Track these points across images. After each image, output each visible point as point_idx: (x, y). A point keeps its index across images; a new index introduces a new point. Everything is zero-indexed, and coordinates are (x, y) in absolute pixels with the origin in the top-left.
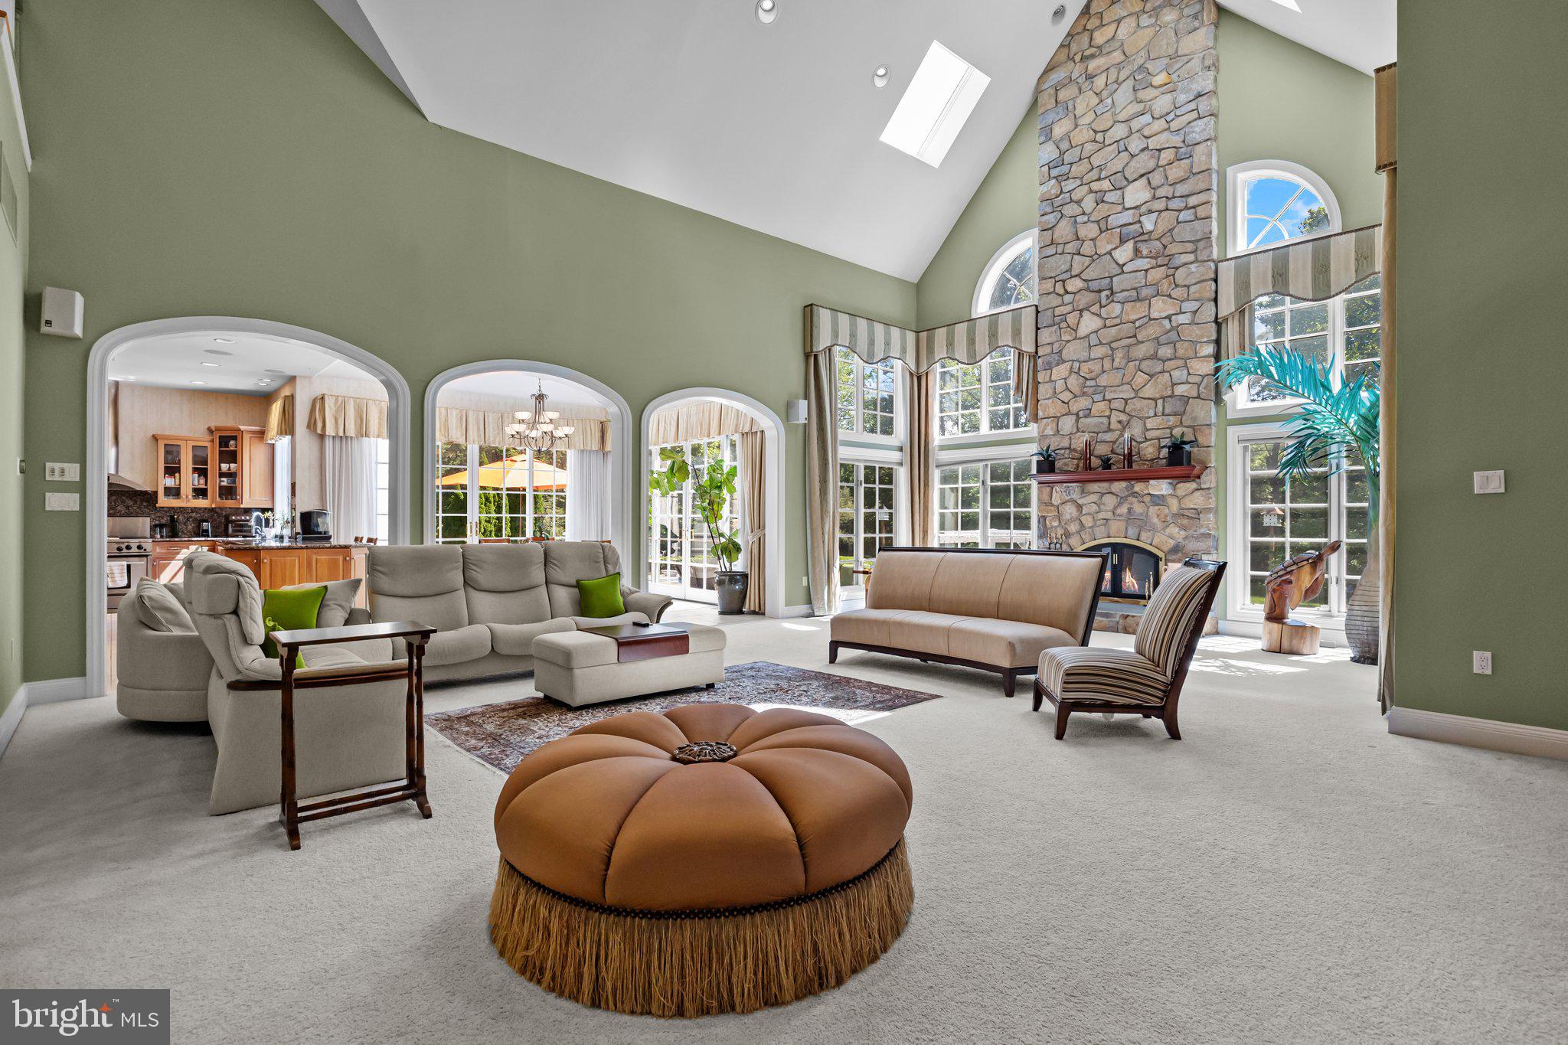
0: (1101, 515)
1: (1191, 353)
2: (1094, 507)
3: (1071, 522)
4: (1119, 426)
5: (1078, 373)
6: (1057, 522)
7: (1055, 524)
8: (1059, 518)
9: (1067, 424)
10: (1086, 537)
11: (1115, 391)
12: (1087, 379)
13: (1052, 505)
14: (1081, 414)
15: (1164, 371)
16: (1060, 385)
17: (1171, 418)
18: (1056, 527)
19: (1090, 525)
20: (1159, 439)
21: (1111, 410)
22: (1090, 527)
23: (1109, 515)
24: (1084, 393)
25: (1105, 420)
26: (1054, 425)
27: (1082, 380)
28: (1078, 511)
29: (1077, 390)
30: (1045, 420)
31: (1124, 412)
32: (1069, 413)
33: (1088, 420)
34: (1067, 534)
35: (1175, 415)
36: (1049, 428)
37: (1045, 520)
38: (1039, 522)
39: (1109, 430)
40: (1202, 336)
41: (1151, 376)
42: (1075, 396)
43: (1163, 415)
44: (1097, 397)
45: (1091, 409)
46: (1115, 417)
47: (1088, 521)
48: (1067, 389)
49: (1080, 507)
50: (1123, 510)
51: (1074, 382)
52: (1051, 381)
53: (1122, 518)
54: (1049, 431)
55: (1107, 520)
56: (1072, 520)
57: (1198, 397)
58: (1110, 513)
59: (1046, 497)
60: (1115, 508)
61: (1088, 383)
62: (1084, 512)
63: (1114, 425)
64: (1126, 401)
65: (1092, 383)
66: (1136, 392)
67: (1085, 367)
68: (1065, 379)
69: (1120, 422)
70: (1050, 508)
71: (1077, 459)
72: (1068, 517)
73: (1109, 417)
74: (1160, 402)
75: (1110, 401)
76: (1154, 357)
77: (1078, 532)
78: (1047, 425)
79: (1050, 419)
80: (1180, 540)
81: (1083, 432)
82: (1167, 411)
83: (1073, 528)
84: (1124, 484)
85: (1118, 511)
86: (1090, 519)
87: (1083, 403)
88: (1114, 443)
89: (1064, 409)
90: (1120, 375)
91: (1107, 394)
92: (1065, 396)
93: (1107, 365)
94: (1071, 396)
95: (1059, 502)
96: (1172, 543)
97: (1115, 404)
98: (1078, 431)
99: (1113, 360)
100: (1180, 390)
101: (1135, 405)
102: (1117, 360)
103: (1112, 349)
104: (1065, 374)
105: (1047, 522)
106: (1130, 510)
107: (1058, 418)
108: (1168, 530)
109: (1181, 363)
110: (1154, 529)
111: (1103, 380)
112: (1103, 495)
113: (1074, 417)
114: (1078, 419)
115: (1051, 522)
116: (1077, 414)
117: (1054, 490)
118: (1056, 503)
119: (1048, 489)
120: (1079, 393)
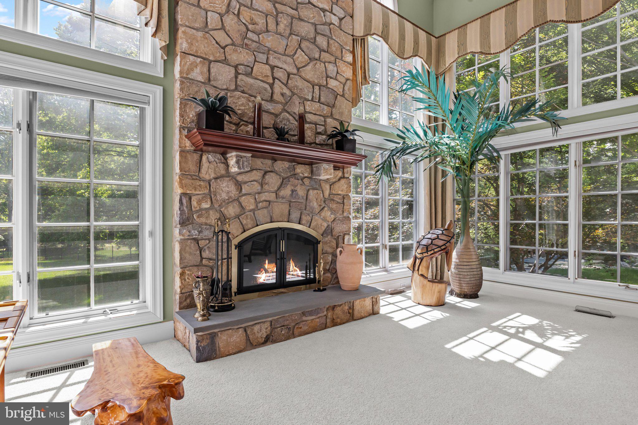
0: (264, 197)
1: (338, 54)
2: (256, 187)
3: (228, 203)
4: (281, 99)
5: (238, 16)
6: (209, 203)
7: (206, 205)
8: (210, 196)
9: (223, 75)
10: (247, 222)
11: (279, 59)
12: (248, 29)
13: (200, 179)
14: (241, 69)
15: (319, 59)
17: (325, 107)
18: (207, 210)
19: (252, 207)
20: (316, 124)
21: (274, 78)
22: (250, 211)
23: (272, 197)
24: (246, 45)
25: (267, 86)
26: (205, 70)
28: (237, 189)
30: (191, 58)
31: (286, 85)
32: (225, 61)
33: (250, 80)
34: (223, 219)
35: (328, 105)
36: (197, 70)
37: (190, 199)
38: (181, 201)
40: (346, 44)
41: (311, 59)
42: (234, 44)
43: (319, 102)
44: (260, 57)
45: (252, 68)
46: (278, 87)
47: (249, 203)
48: (223, 29)
49: (239, 185)
50: (286, 192)
51: (231, 24)
53: (284, 200)
54: (198, 74)
55: (269, 202)
56: (230, 201)
57: (343, 96)
58: (274, 195)
59: (192, 167)
60: (279, 189)
61: (250, 35)
62: (244, 191)
63: (277, 97)
64: (288, 74)
65: (254, 37)
66: (298, 69)
67: (246, 15)
68: (221, 15)
69: (282, 95)
70: (198, 183)
71: (235, 124)
72: (224, 196)
73: (272, 86)
74: (317, 88)
75: (273, 68)
76: (314, 42)
77: (238, 217)
78: (193, 66)
79: (199, 60)
80: (330, 223)
81: (243, 92)
82: (323, 99)
83: (231, 211)
84: (287, 164)
85: (282, 193)
86: (252, 201)
87: (244, 57)
88: (276, 116)
89: (219, 55)
90: (284, 42)
91: (271, 58)
92: (222, 38)
94: (229, 41)
95: (213, 175)
96: (325, 225)
97: (279, 74)
98: (236, 89)
99: (278, 24)
100: (333, 83)
101: (296, 82)
102: (281, 26)
104: (221, 7)
105: (194, 203)
106: (293, 191)
107: (210, 62)
108: (323, 214)
109: (333, 59)
110: (312, 213)
111: (269, 41)
112: (266, 173)
113: (233, 70)
114: (237, 74)
115: (199, 202)
116: (236, 67)
117: (204, 158)
118: (207, 177)
119: (196, 156)
120: (238, 41)
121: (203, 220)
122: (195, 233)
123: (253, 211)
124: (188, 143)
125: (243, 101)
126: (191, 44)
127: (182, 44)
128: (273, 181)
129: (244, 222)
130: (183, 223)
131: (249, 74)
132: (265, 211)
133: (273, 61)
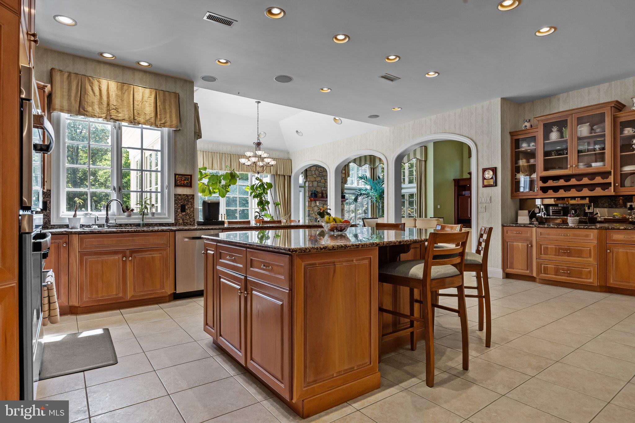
5: (318, 170)
7: (312, 212)
8: (313, 210)
9: (315, 184)
12: (320, 172)
13: (311, 207)
16: (313, 172)
21: (325, 182)
25: (324, 184)
32: (316, 181)
33: (320, 184)
36: (311, 184)
39: (325, 187)
44: (323, 178)
48: (315, 174)
51: (317, 172)
52: (311, 171)
59: (309, 204)
61: (320, 174)
73: (325, 184)
87: (319, 179)
92: (315, 176)
98: (318, 186)
104: (315, 170)
105: (310, 212)
107: (313, 182)
113: (317, 182)
118: (313, 206)
119: (311, 202)
120: (318, 176)
121: (312, 215)
122: (310, 218)
124: (309, 200)
125: (319, 189)
127: (308, 180)
130: (309, 216)
131: (320, 183)
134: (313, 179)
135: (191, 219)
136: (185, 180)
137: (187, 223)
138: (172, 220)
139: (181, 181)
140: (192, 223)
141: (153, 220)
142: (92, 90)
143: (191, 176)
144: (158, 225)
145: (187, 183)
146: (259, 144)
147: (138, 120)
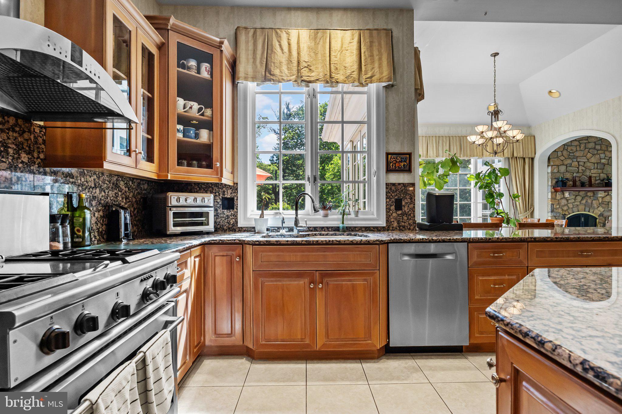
0: (576, 203)
2: (573, 201)
5: (567, 150)
7: (558, 207)
8: (559, 204)
9: (563, 169)
10: (570, 211)
11: (581, 158)
12: (570, 153)
14: (568, 165)
15: (597, 154)
16: (559, 153)
20: (596, 177)
21: (579, 165)
23: (578, 203)
24: (570, 157)
25: (577, 169)
26: (558, 168)
27: (569, 153)
28: (567, 202)
29: (566, 156)
30: (554, 166)
31: (584, 166)
32: (563, 165)
33: (571, 168)
34: (563, 210)
35: (601, 169)
38: (551, 205)
39: (578, 172)
41: (594, 155)
42: (566, 159)
43: (597, 169)
44: (575, 160)
45: (572, 164)
46: (581, 168)
47: (571, 206)
48: (563, 155)
49: (567, 200)
50: (584, 202)
51: (565, 153)
53: (583, 204)
54: (555, 171)
55: (578, 205)
56: (565, 205)
57: (608, 164)
59: (554, 196)
60: (581, 201)
61: (571, 154)
62: (569, 202)
63: (580, 171)
64: (584, 162)
65: (572, 154)
66: (588, 160)
67: (569, 148)
68: (562, 151)
69: (582, 170)
70: (556, 200)
72: (563, 204)
73: (578, 168)
74: (596, 164)
75: (578, 162)
76: (595, 148)
77: (567, 210)
78: (555, 168)
79: (556, 166)
80: (602, 212)
81: (569, 172)
83: (565, 208)
84: (584, 192)
86: (572, 205)
87: (569, 161)
88: (580, 177)
90: (583, 152)
92: (562, 158)
93: (578, 149)
94: (564, 158)
95: (560, 198)
96: (600, 213)
97: (581, 163)
98: (566, 172)
99: (580, 147)
100: (603, 161)
101: (587, 164)
102: (582, 148)
103: (580, 144)
105: (555, 206)
106: (586, 201)
107: (559, 166)
108: (599, 209)
109: (603, 152)
110: (594, 208)
111: (577, 154)
112: (576, 196)
113: (565, 166)
114: (567, 167)
115: (556, 206)
116: (566, 165)
117: (557, 194)
118: (558, 199)
119: (555, 193)
120: (567, 158)
121: (557, 211)
122: (555, 214)
123: (572, 208)
124: (553, 190)
125: (569, 175)
126: (554, 163)
127: (552, 164)
128: (579, 198)
129: (569, 211)
130: (552, 211)
131: (570, 166)
132: (576, 208)
133: (579, 160)
134: (558, 163)
135: (411, 221)
136: (401, 162)
137: (404, 227)
138: (382, 223)
139: (395, 164)
140: (412, 228)
141: (357, 222)
142: (280, 45)
143: (410, 154)
144: (363, 229)
145: (404, 165)
146: (496, 114)
147: (336, 78)
